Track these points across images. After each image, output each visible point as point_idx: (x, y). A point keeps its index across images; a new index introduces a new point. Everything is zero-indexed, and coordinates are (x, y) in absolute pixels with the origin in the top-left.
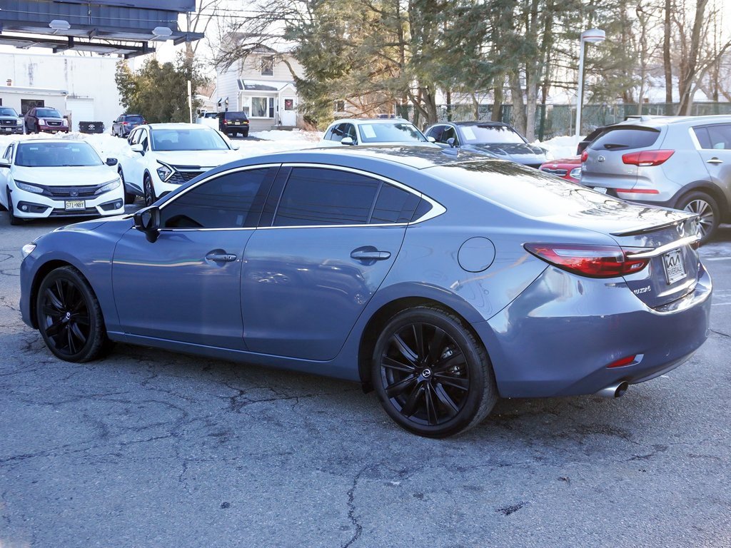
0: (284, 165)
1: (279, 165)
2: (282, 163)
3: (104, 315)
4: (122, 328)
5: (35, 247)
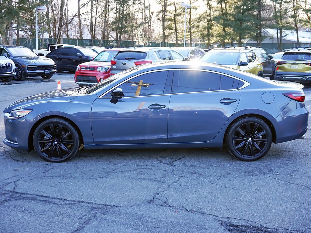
0: (175, 69)
1: (173, 69)
2: (174, 69)
3: (83, 138)
4: (94, 143)
5: (31, 110)
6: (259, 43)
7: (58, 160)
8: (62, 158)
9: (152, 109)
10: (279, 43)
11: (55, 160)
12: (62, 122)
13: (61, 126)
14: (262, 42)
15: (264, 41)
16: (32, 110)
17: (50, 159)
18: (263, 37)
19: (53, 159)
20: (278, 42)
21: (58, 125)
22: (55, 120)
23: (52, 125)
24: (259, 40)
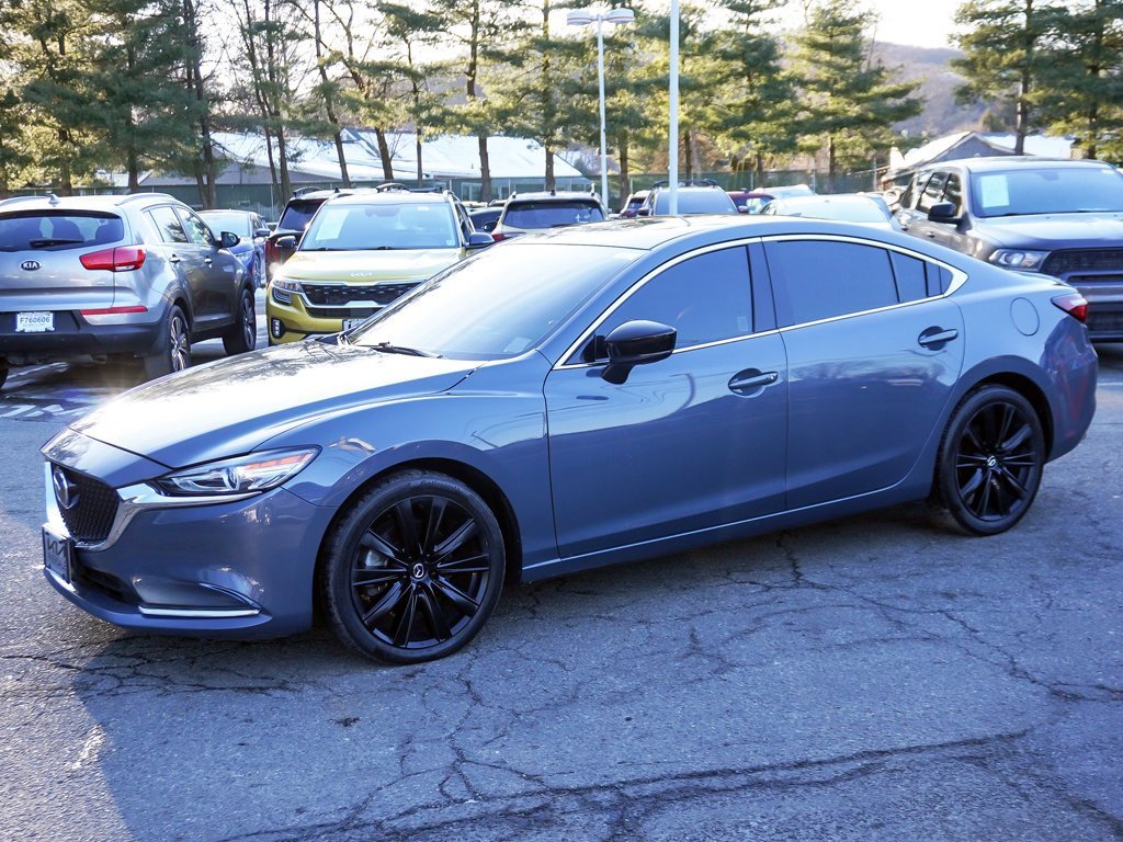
0: (764, 240)
1: (759, 239)
2: (761, 237)
3: (522, 538)
4: (558, 552)
5: (315, 451)
6: (205, 182)
7: (435, 651)
8: (448, 636)
9: (739, 391)
10: (279, 182)
11: (425, 653)
12: (444, 483)
13: (440, 502)
14: (217, 182)
15: (223, 177)
16: (319, 449)
17: (402, 653)
18: (217, 160)
19: (415, 648)
20: (275, 180)
21: (431, 500)
22: (416, 479)
23: (407, 503)
24: (207, 173)
